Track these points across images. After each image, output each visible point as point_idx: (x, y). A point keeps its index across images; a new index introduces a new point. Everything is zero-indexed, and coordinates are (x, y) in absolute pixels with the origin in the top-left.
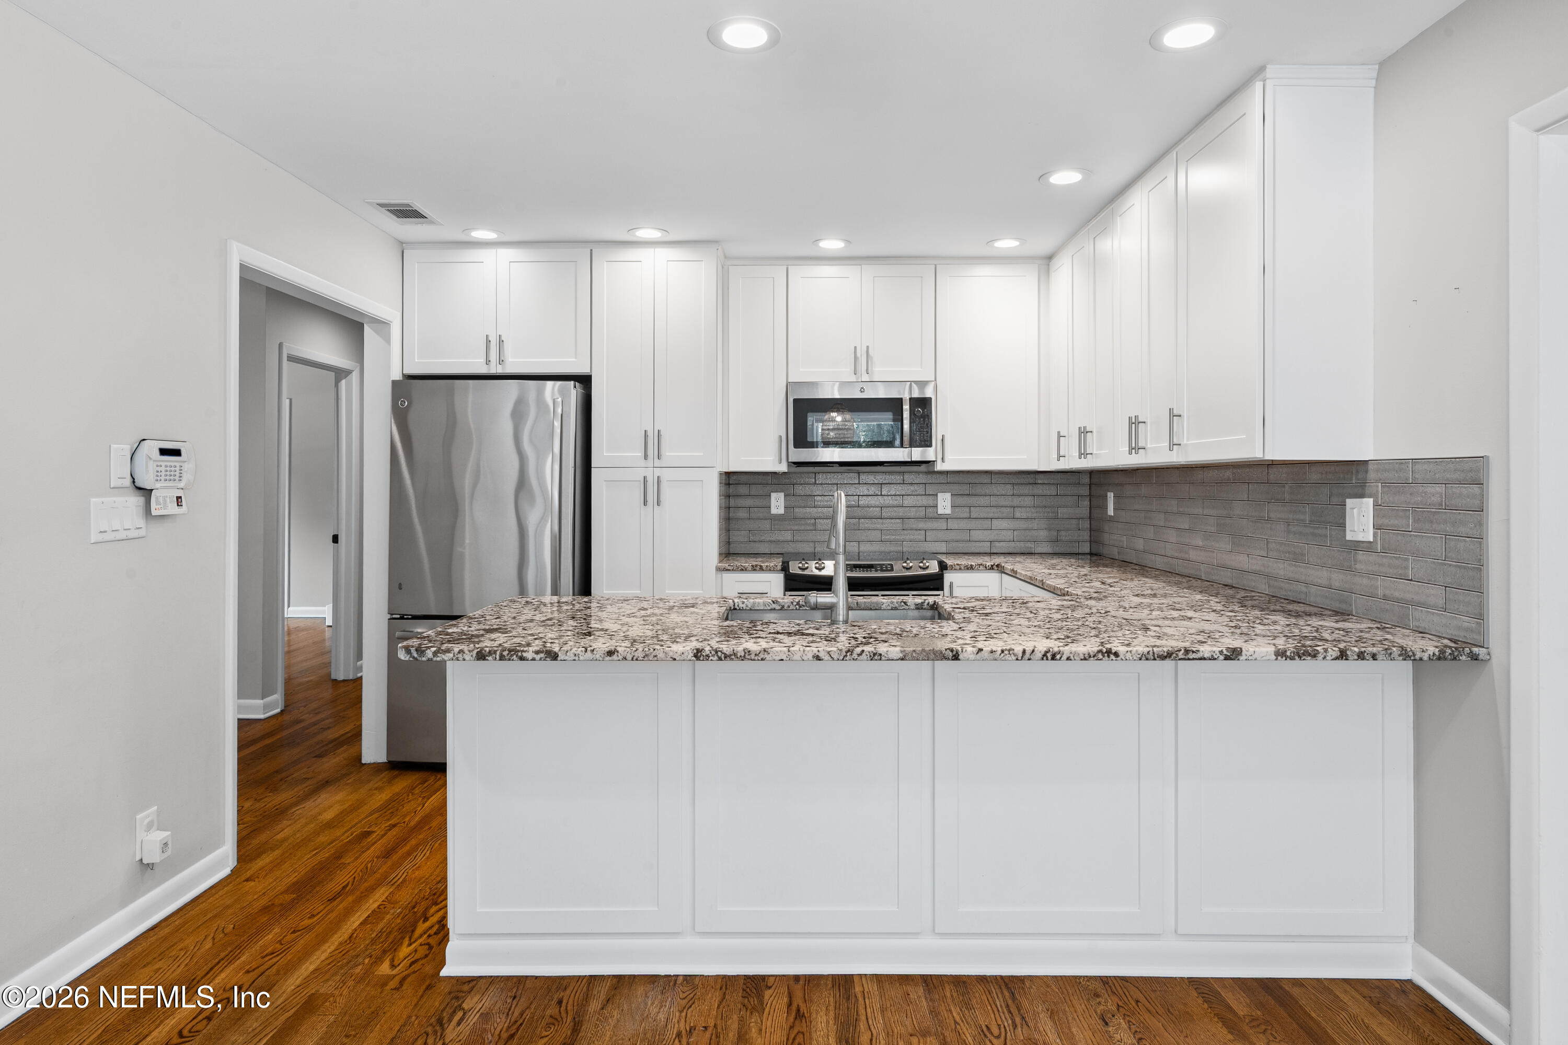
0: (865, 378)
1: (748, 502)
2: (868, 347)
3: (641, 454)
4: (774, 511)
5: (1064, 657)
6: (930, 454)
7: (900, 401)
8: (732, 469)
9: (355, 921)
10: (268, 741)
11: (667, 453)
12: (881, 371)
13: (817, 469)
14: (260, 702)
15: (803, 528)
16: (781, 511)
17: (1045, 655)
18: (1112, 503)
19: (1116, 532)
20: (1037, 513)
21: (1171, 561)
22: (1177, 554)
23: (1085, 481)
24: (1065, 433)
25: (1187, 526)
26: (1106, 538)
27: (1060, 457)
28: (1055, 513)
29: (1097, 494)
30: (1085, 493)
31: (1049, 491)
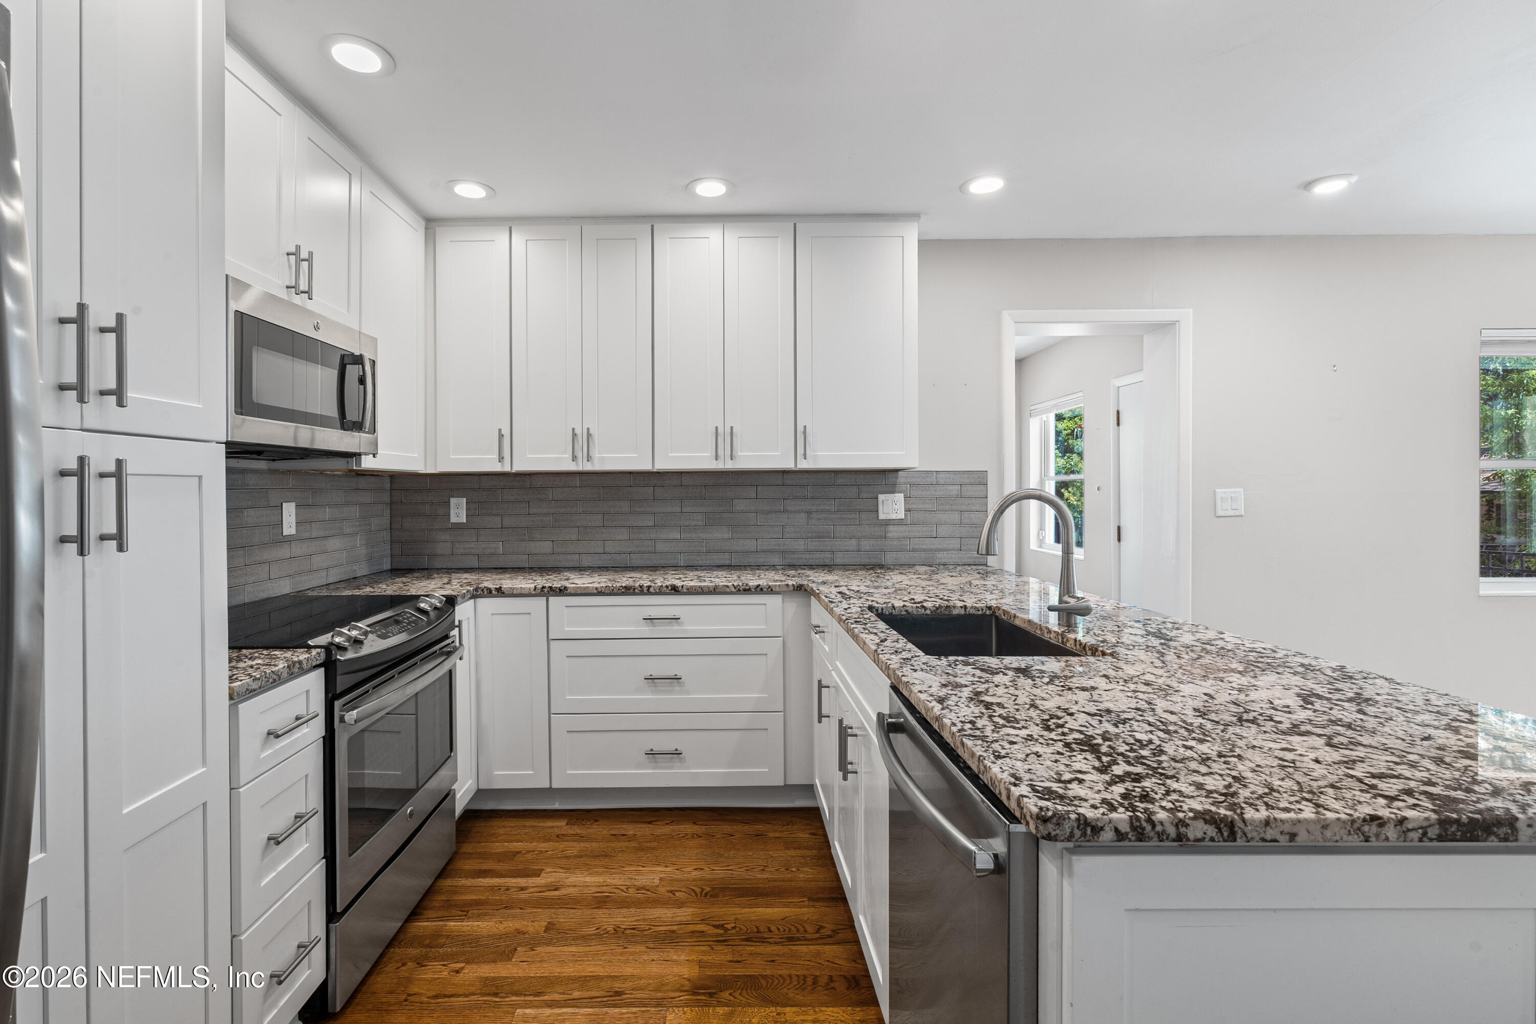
18: (462, 508)
19: (474, 539)
20: (360, 525)
21: (617, 557)
22: (631, 550)
23: (388, 486)
24: (506, 432)
25: (652, 523)
26: (443, 548)
27: (501, 459)
28: (370, 524)
29: (417, 500)
30: (388, 500)
31: (367, 498)
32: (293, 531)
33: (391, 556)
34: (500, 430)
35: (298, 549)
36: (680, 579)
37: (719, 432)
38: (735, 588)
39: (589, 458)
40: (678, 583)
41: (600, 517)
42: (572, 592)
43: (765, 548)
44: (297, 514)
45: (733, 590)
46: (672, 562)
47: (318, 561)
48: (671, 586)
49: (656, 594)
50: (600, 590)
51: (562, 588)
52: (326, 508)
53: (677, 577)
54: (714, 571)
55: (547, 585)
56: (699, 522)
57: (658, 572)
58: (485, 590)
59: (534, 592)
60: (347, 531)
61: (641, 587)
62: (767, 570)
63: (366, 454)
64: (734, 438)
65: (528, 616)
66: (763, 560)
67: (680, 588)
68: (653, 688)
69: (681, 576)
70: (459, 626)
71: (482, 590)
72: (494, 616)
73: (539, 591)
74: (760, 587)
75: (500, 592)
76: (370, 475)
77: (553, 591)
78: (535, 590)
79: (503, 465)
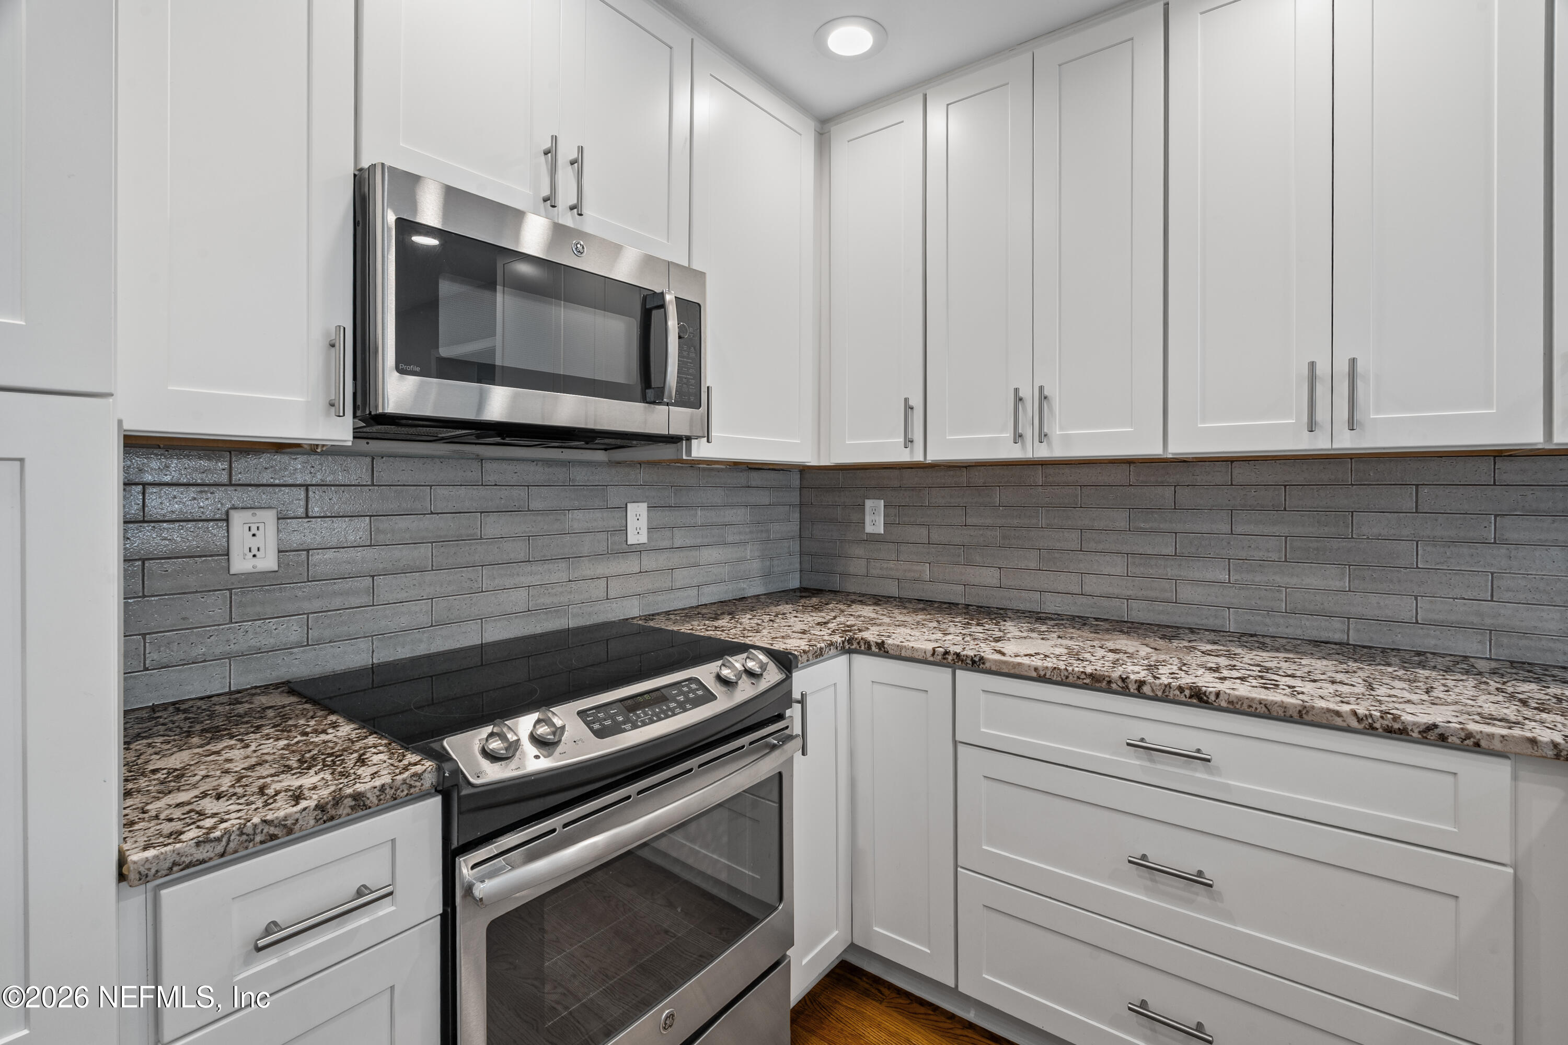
16: (267, 562)
18: (879, 515)
19: (894, 557)
20: (751, 532)
21: (1105, 602)
22: (1130, 593)
23: (797, 483)
24: (916, 401)
25: (1170, 550)
26: (857, 567)
27: (909, 442)
28: (768, 531)
29: (828, 502)
30: (797, 501)
31: (763, 498)
32: (643, 538)
33: (801, 571)
34: (906, 400)
35: (649, 562)
36: (1217, 670)
37: (1319, 372)
38: (1360, 720)
39: (1043, 437)
40: (1208, 682)
41: (1075, 535)
42: (994, 668)
43: (1440, 617)
44: (649, 519)
45: (1354, 723)
46: (1211, 623)
47: (681, 577)
48: (1191, 688)
49: (1155, 698)
50: (1042, 673)
51: (977, 659)
52: (696, 510)
53: (1212, 661)
54: (1304, 654)
55: (953, 649)
56: (1270, 555)
57: (1175, 643)
58: (862, 644)
59: (931, 659)
60: (730, 539)
61: (1124, 680)
62: (1448, 670)
63: (697, 438)
64: (1360, 384)
65: (923, 695)
66: (1433, 642)
67: (1212, 698)
68: (1149, 883)
69: (1223, 661)
70: (802, 701)
71: (859, 643)
72: (875, 686)
73: (940, 657)
74: (1437, 731)
75: (882, 650)
76: (769, 469)
77: (962, 661)
78: (933, 654)
79: (912, 452)
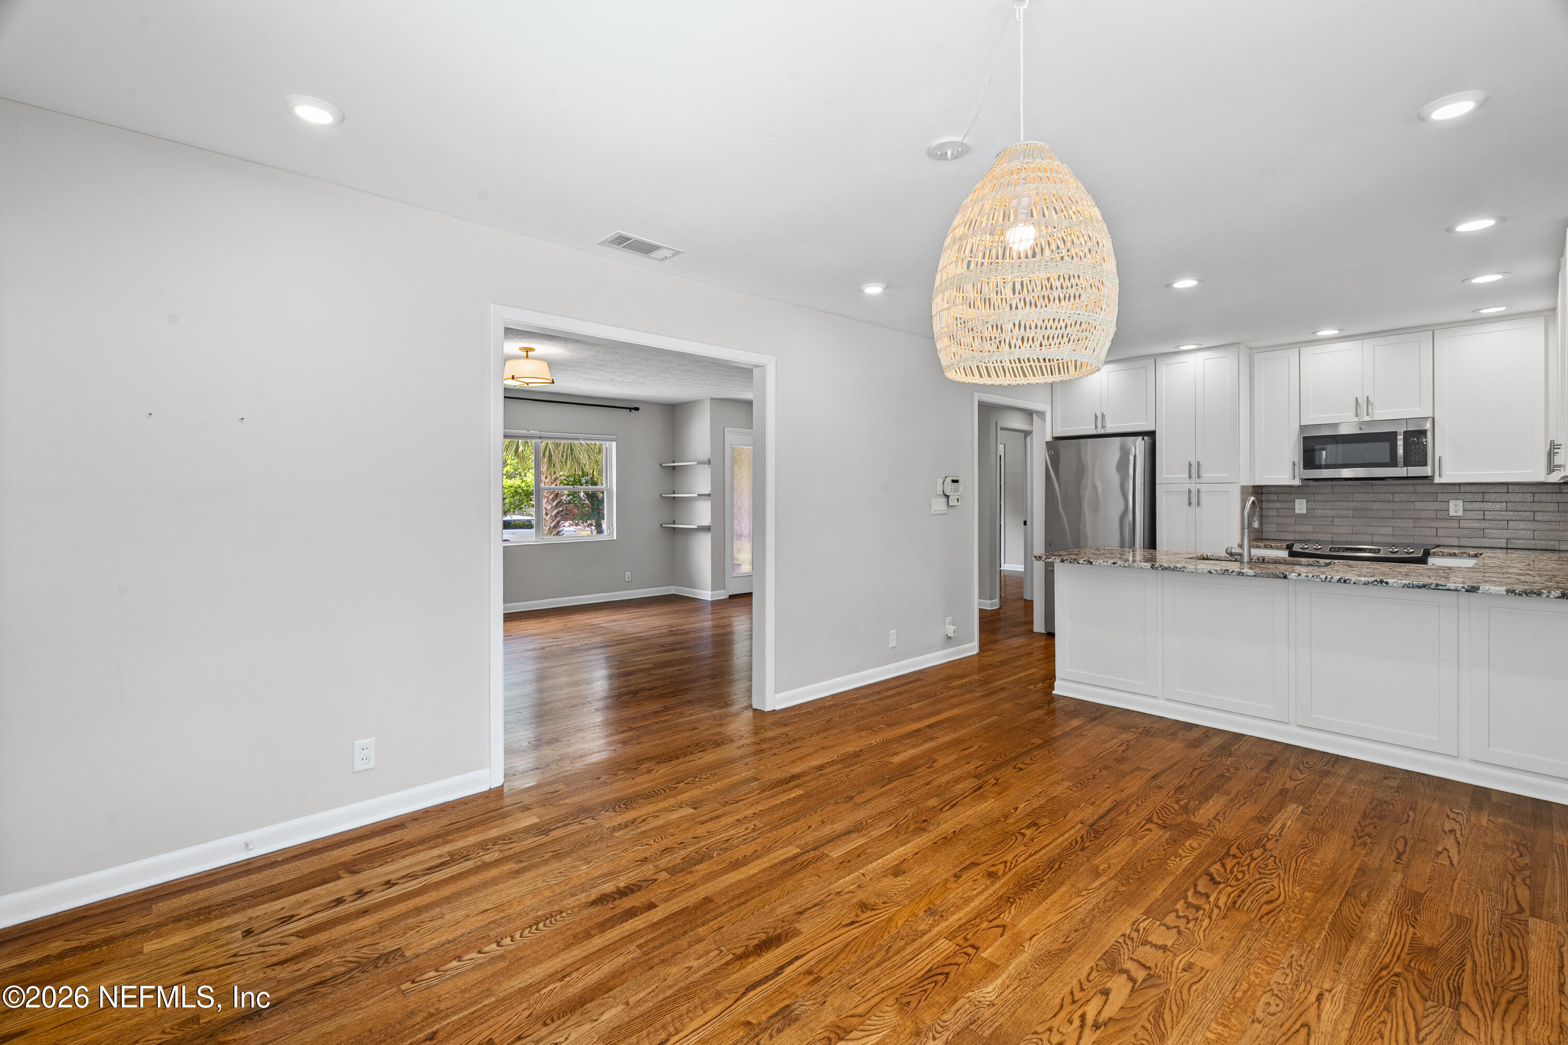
0: (1367, 418)
1: (1278, 505)
2: (1368, 397)
3: (1187, 476)
4: (1297, 511)
5: (1352, 582)
6: (1427, 471)
7: (1395, 434)
8: (1257, 483)
9: (1022, 674)
10: (992, 618)
11: (1206, 475)
12: (1380, 413)
13: (1334, 483)
14: (989, 602)
15: (1322, 523)
16: (1304, 511)
17: (1339, 580)
